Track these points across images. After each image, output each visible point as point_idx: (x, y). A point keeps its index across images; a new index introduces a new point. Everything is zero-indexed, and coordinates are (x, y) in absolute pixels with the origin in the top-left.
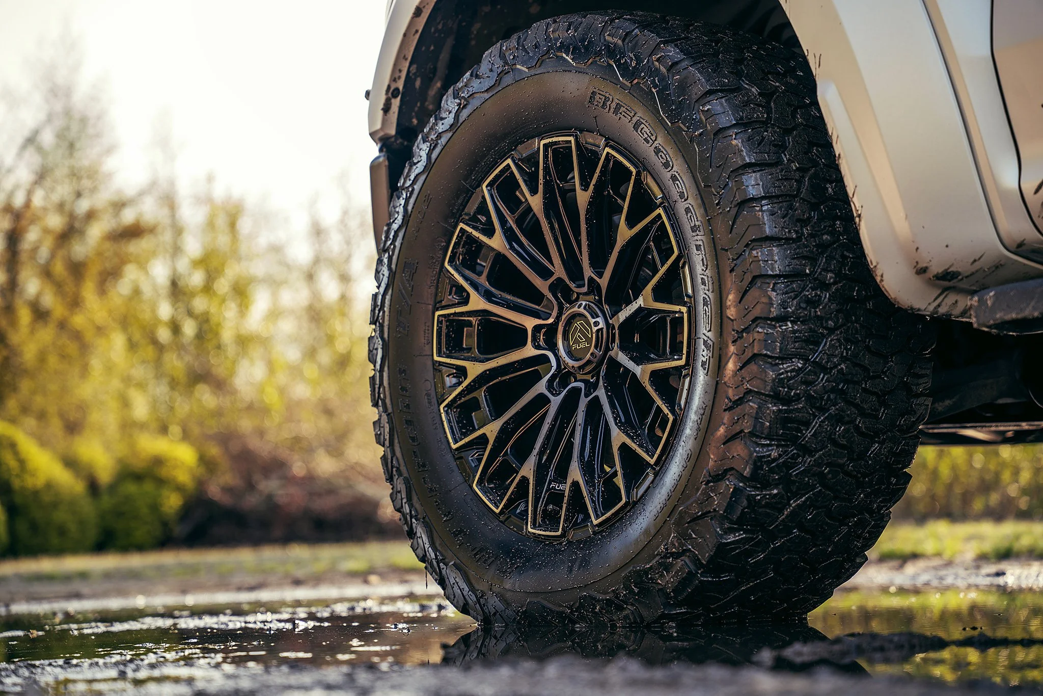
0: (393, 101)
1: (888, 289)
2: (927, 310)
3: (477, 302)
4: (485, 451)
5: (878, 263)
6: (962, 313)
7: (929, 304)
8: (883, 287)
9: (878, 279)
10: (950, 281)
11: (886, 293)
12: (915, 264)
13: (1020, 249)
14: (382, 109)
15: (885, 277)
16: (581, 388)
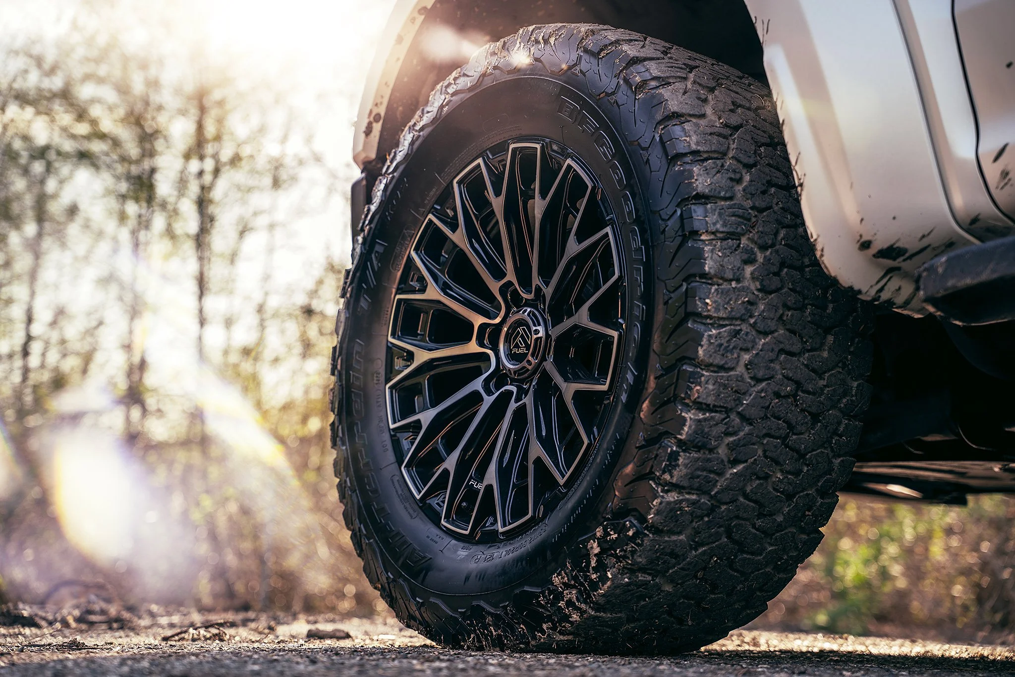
0: (374, 125)
1: (828, 265)
2: (868, 293)
3: (433, 292)
4: (417, 436)
5: (818, 236)
6: (905, 303)
7: (871, 286)
8: (823, 263)
9: (818, 254)
10: (894, 259)
11: (825, 270)
12: (859, 238)
13: (974, 226)
14: (365, 132)
15: (825, 253)
16: (513, 392)
